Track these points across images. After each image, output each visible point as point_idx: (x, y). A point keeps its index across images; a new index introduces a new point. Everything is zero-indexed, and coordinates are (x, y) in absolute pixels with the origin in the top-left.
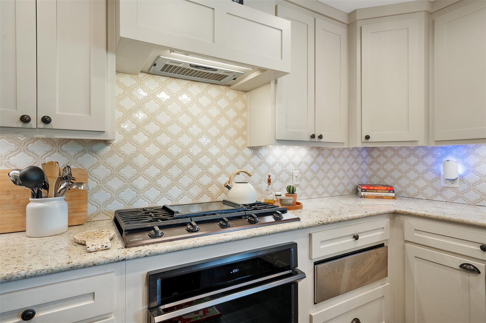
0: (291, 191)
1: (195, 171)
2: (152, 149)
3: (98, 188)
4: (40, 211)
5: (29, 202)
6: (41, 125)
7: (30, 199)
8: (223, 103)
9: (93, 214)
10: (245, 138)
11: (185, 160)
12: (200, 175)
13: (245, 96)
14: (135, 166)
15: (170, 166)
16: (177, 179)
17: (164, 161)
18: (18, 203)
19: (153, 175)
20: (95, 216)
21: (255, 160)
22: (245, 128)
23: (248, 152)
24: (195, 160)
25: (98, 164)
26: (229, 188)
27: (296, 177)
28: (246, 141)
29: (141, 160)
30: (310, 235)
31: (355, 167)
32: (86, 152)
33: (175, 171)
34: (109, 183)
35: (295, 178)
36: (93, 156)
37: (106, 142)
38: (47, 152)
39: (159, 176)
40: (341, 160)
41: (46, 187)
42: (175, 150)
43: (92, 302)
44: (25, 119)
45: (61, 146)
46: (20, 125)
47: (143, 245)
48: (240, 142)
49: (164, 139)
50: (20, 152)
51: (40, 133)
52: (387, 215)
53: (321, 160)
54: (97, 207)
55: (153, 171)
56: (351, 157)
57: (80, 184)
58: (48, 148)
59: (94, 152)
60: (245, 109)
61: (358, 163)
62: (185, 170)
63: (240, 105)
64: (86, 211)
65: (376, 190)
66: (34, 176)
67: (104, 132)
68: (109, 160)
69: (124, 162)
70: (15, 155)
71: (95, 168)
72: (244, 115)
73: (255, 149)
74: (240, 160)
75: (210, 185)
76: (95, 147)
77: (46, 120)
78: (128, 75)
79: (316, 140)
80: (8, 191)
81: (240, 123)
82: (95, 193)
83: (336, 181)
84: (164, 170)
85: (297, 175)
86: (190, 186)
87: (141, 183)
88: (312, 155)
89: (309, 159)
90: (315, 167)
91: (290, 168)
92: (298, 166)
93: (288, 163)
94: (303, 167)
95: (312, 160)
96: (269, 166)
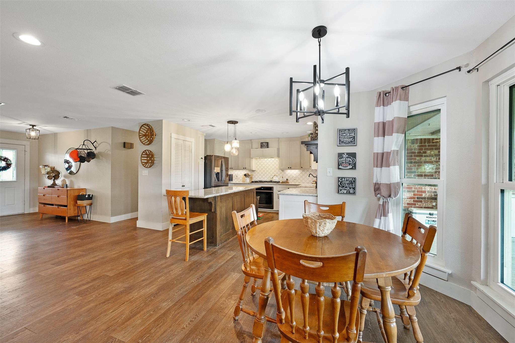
0: (287, 180)
23: (281, 171)
26: (273, 178)
88: (300, 172)
89: (299, 173)
90: (301, 175)
91: (293, 175)
92: (296, 174)
93: (292, 174)
94: (297, 175)
95: (300, 173)
96: (286, 174)
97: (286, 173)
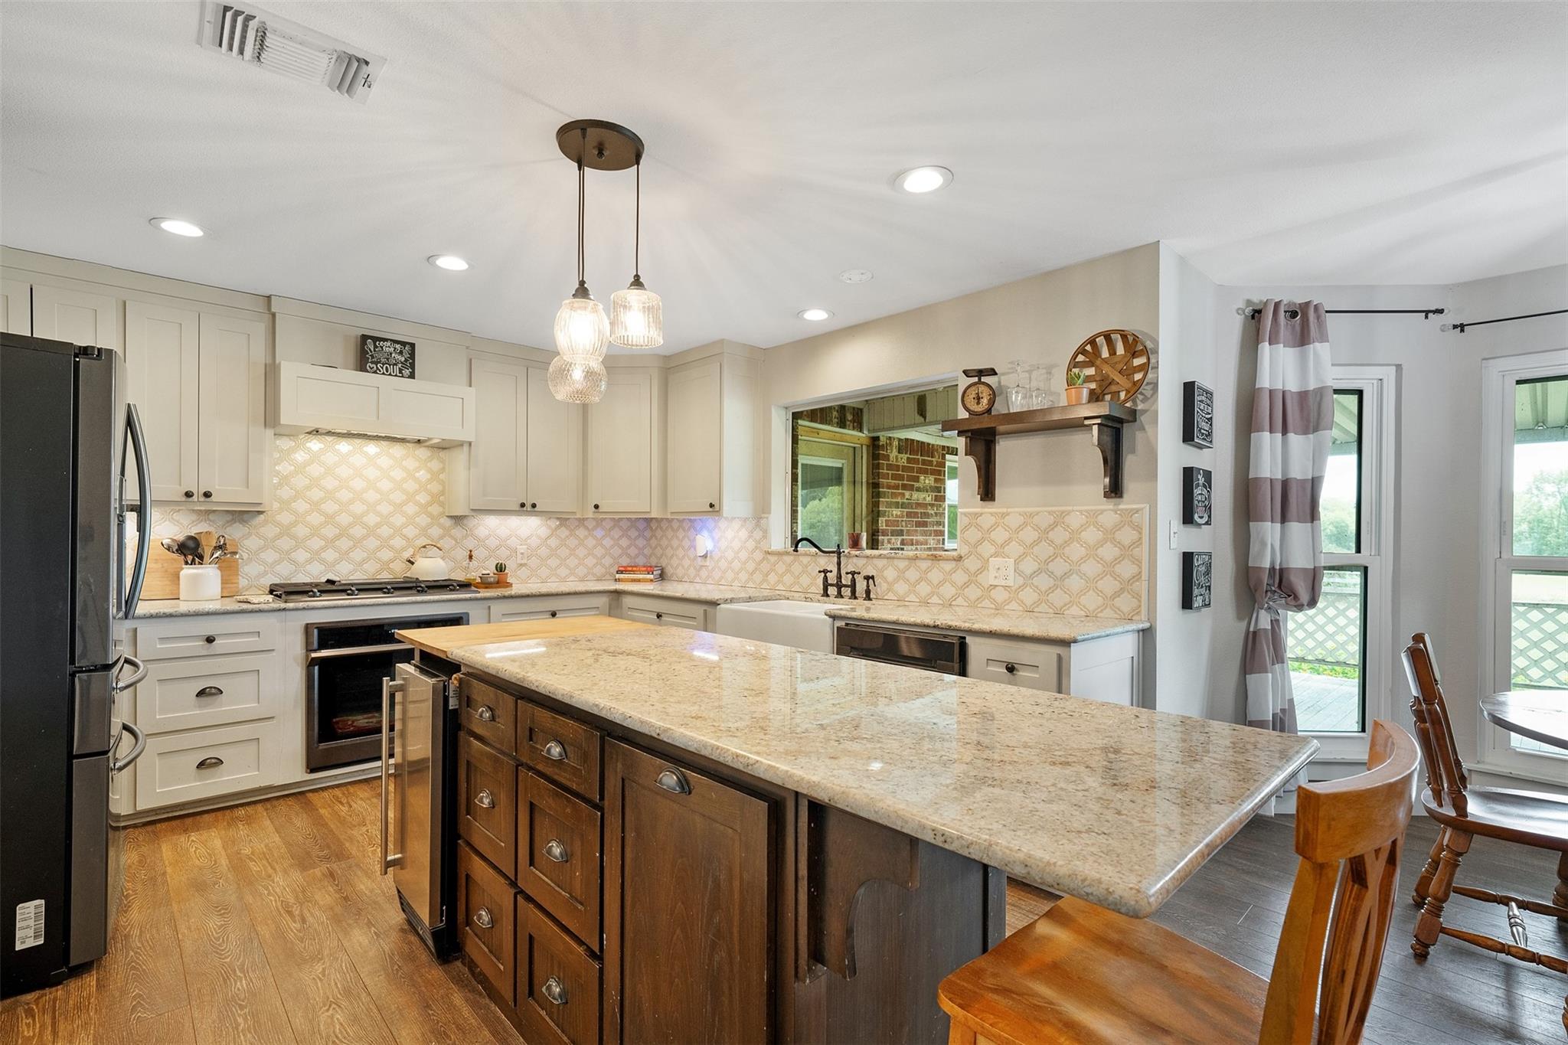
0: (500, 568)
1: (372, 543)
2: (315, 519)
3: (250, 560)
4: (195, 578)
5: (183, 569)
6: (202, 499)
7: (184, 566)
8: (411, 464)
9: (243, 588)
10: (442, 504)
11: (358, 531)
12: (379, 549)
13: (442, 454)
14: (293, 537)
15: (338, 537)
16: (347, 553)
17: (330, 532)
18: (166, 571)
19: (316, 547)
20: (247, 590)
21: (457, 532)
22: (443, 493)
23: (448, 523)
24: (371, 532)
25: (250, 534)
26: (412, 563)
27: (522, 554)
28: (444, 508)
29: (301, 531)
30: (489, 607)
31: (624, 542)
32: (235, 522)
33: (344, 544)
34: (263, 555)
35: (519, 556)
36: (244, 526)
37: (260, 513)
38: (193, 522)
39: (323, 549)
40: (599, 533)
41: (201, 557)
42: (344, 519)
43: (257, 639)
44: (189, 495)
45: (208, 515)
46: (184, 499)
47: (302, 602)
48: (435, 509)
49: (330, 507)
50: (165, 521)
51: (200, 506)
52: (609, 594)
53: (564, 532)
54: (248, 581)
55: (316, 543)
56: (617, 529)
57: (235, 553)
58: (194, 517)
59: (243, 522)
60: (443, 470)
61: (629, 538)
62: (357, 543)
63: (435, 465)
64: (238, 583)
65: (634, 571)
66: (191, 544)
67: (261, 504)
68: (262, 530)
69: (280, 533)
70: (160, 524)
71: (246, 539)
72: (442, 476)
73: (458, 519)
74: (435, 532)
75: (392, 561)
76: (246, 517)
77: (207, 495)
78: (285, 437)
79: (529, 509)
80: (156, 560)
81: (435, 487)
82: (246, 565)
83: (590, 561)
84: (330, 543)
85: (522, 551)
86: (364, 561)
87: (301, 556)
88: (549, 527)
89: (543, 531)
90: (553, 542)
91: (513, 542)
92: (526, 540)
93: (510, 536)
94: (534, 542)
95: (549, 532)
96: (479, 540)
97: (476, 532)
